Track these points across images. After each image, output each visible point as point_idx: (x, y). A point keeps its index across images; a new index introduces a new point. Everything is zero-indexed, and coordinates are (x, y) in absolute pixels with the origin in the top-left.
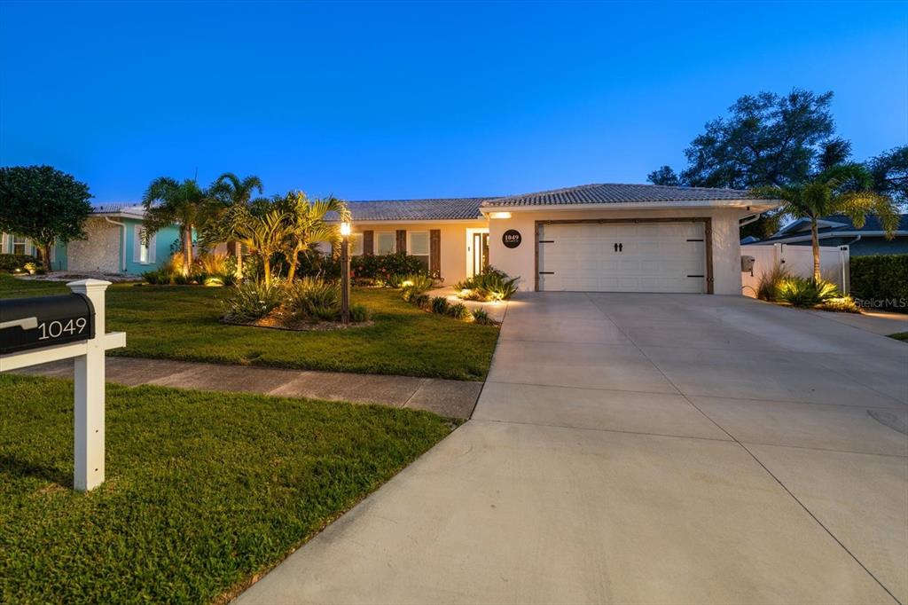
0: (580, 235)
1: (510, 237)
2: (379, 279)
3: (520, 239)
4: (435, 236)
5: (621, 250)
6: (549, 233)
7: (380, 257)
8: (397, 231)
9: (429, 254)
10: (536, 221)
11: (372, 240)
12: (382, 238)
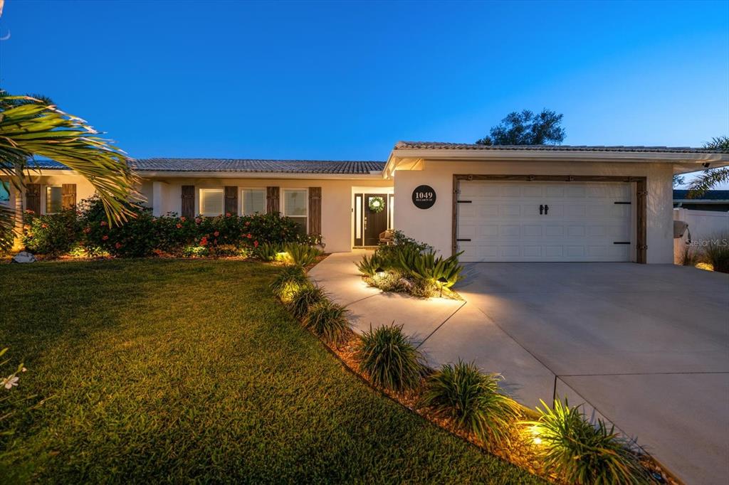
0: (501, 195)
1: (422, 195)
2: (244, 247)
3: (434, 197)
4: (315, 194)
5: (546, 213)
6: (467, 190)
7: (245, 219)
8: (268, 188)
9: (307, 216)
10: (454, 175)
11: (236, 198)
12: (250, 196)
